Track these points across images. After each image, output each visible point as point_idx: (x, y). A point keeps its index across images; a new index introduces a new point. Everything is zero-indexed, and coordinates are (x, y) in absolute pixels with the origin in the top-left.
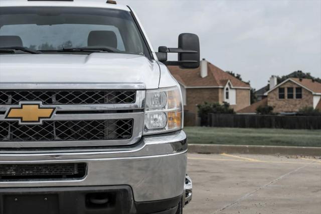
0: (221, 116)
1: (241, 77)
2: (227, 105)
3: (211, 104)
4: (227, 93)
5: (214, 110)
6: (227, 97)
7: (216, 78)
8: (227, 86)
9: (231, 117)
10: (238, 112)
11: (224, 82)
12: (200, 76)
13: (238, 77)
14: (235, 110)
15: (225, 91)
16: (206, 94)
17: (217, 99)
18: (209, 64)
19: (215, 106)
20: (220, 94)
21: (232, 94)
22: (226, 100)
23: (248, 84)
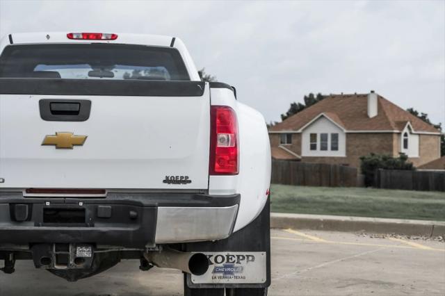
0: (395, 173)
1: (428, 117)
2: (404, 157)
3: (380, 155)
4: (406, 142)
5: (384, 164)
6: (406, 146)
7: (390, 119)
8: (406, 130)
9: (408, 174)
10: (421, 167)
11: (401, 125)
12: (366, 116)
13: (424, 118)
14: (415, 165)
15: (403, 137)
16: (375, 142)
17: (390, 148)
18: (380, 98)
19: (385, 159)
20: (395, 142)
21: (414, 141)
22: (403, 150)
23: (438, 127)
